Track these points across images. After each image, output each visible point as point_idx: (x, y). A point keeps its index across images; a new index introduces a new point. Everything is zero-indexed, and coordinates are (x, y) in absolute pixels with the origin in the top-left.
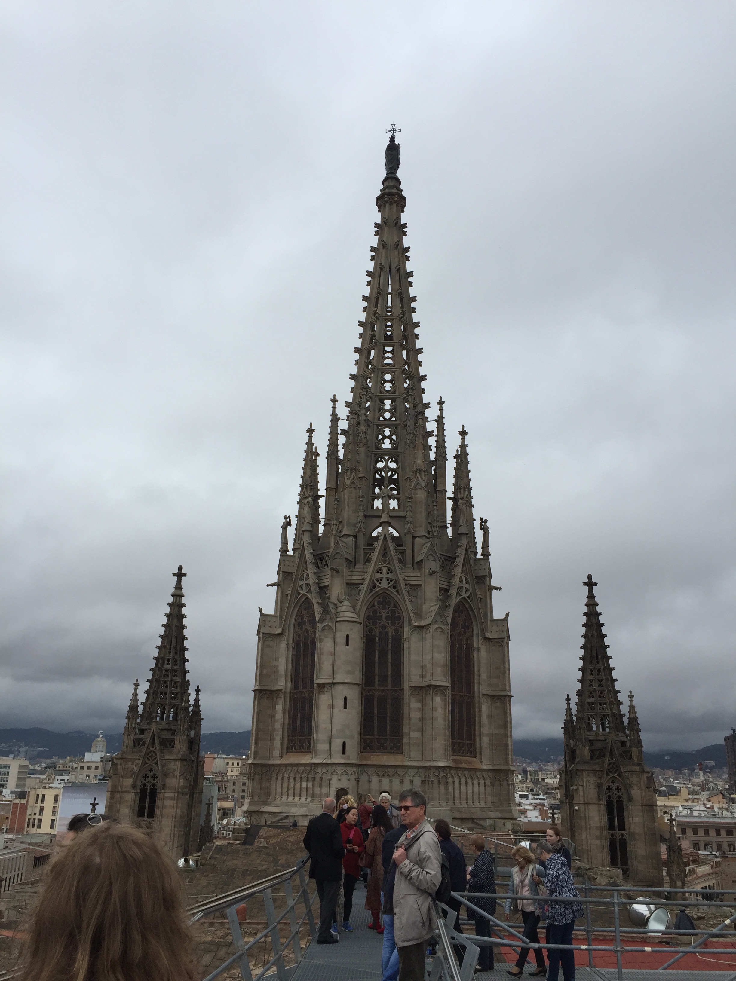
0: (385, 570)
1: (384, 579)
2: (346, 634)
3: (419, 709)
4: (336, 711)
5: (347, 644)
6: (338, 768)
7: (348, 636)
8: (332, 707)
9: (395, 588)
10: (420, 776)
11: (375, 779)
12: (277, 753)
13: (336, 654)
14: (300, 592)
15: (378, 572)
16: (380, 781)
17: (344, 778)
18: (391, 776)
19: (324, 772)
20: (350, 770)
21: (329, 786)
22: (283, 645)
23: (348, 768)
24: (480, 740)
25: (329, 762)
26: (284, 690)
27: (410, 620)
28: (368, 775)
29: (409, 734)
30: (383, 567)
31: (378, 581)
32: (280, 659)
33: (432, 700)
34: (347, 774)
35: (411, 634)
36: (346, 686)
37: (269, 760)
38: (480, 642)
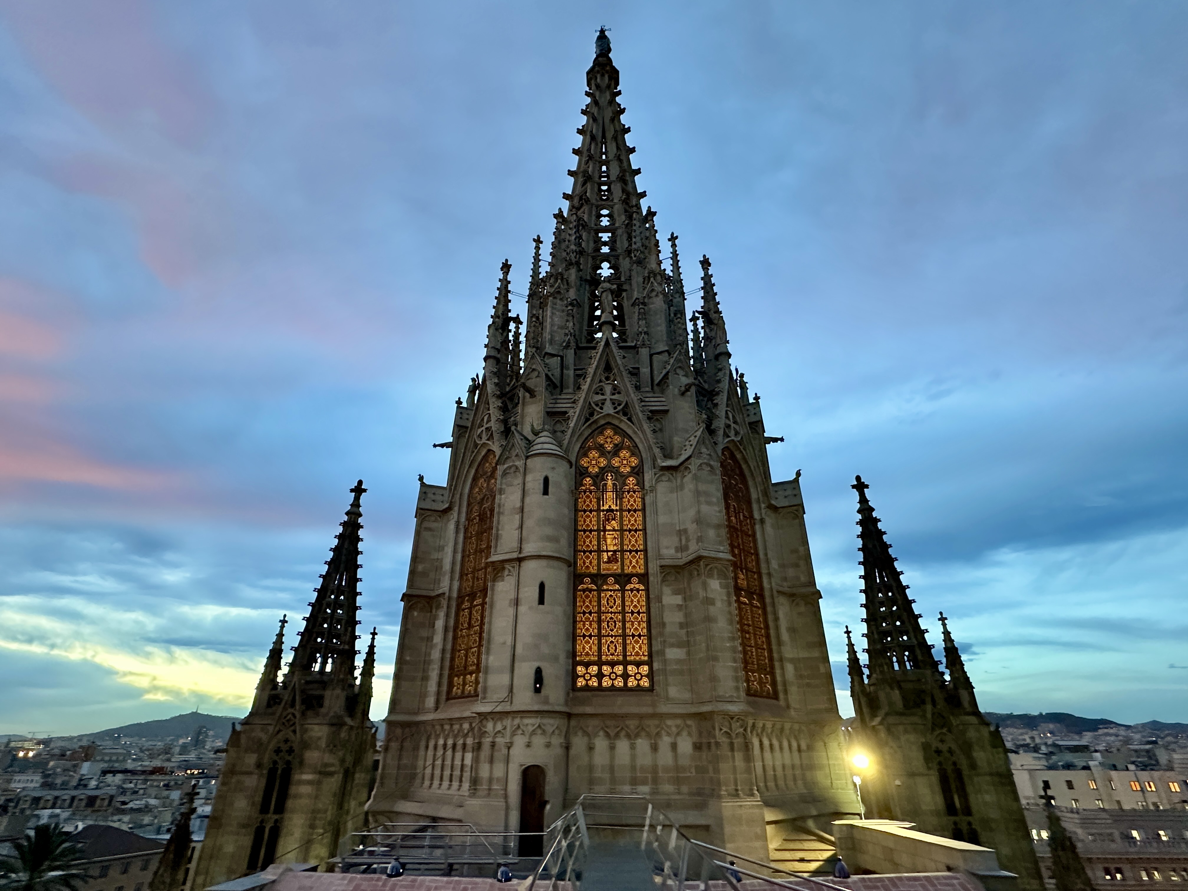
0: (608, 389)
1: (608, 403)
2: (544, 474)
3: (679, 607)
4: (522, 609)
5: (546, 492)
6: (526, 721)
7: (546, 480)
8: (517, 602)
9: (625, 414)
10: (690, 734)
11: (601, 743)
12: (430, 702)
13: (525, 510)
14: (479, 442)
15: (597, 393)
16: (612, 748)
17: (539, 741)
18: (633, 737)
19: (499, 732)
20: (550, 724)
21: (507, 760)
22: (452, 526)
23: (546, 721)
24: (782, 668)
25: (508, 708)
26: (447, 594)
27: (654, 460)
28: (588, 735)
29: (662, 653)
30: (605, 386)
31: (597, 405)
32: (446, 548)
33: (705, 586)
34: (544, 732)
35: (657, 481)
36: (543, 563)
37: (416, 713)
38: (763, 511)
